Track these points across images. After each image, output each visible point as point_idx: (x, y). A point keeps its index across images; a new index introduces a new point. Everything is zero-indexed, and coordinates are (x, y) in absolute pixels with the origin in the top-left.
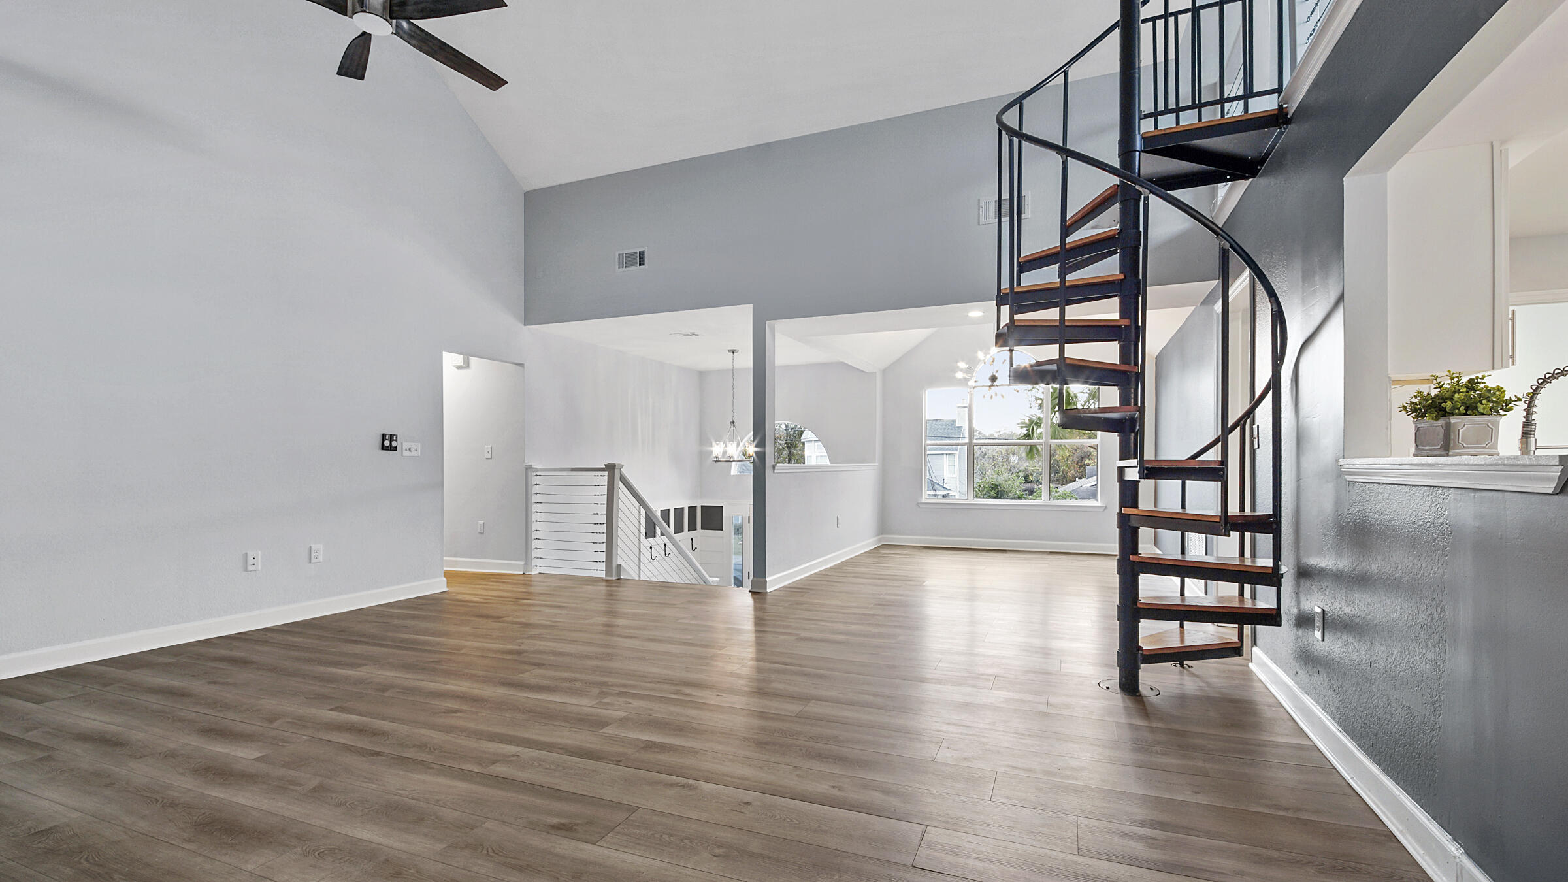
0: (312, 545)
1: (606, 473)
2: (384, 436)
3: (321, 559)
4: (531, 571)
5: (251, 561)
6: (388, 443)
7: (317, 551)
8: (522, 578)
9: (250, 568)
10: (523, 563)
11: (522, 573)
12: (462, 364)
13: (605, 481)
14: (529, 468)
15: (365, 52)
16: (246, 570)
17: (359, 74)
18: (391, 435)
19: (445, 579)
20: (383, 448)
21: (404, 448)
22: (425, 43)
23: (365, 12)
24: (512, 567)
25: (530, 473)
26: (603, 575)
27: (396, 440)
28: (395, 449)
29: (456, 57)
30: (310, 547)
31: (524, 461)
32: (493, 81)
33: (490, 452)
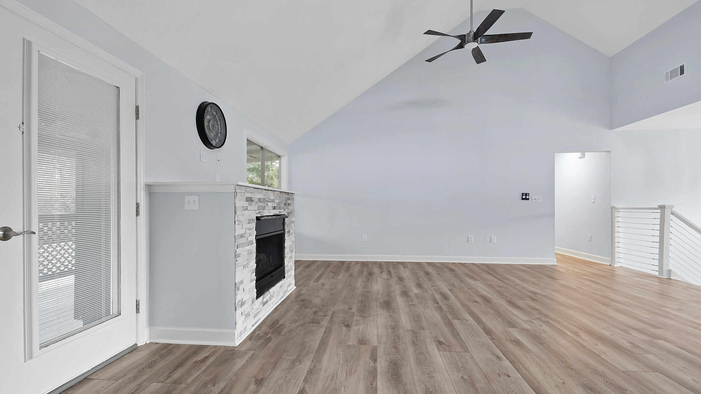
0: (492, 236)
1: (659, 211)
2: (523, 194)
3: (495, 242)
4: (615, 265)
5: (470, 239)
6: (525, 197)
7: (494, 238)
8: (609, 267)
9: (470, 241)
10: (610, 259)
11: (609, 264)
12: (580, 156)
13: (658, 216)
14: (613, 208)
15: (480, 53)
16: (468, 242)
17: (483, 60)
18: (526, 193)
19: (556, 259)
20: (523, 199)
21: (533, 199)
22: (493, 39)
23: (466, 44)
24: (603, 260)
25: (614, 210)
26: (657, 274)
27: (529, 195)
28: (528, 199)
29: (507, 36)
30: (491, 237)
31: (610, 204)
32: (527, 36)
33: (594, 199)
